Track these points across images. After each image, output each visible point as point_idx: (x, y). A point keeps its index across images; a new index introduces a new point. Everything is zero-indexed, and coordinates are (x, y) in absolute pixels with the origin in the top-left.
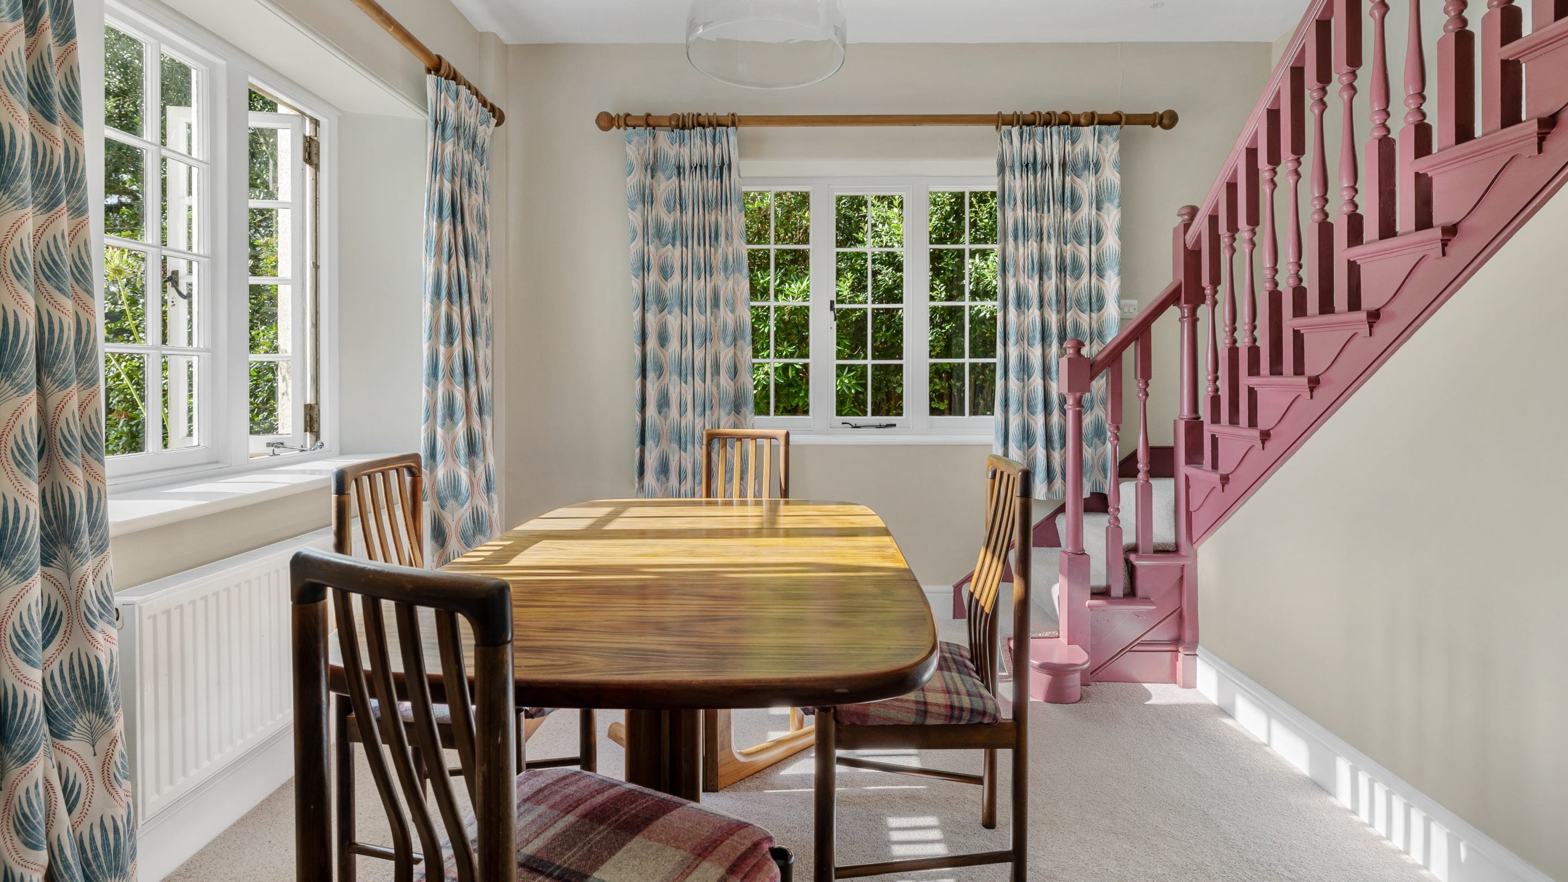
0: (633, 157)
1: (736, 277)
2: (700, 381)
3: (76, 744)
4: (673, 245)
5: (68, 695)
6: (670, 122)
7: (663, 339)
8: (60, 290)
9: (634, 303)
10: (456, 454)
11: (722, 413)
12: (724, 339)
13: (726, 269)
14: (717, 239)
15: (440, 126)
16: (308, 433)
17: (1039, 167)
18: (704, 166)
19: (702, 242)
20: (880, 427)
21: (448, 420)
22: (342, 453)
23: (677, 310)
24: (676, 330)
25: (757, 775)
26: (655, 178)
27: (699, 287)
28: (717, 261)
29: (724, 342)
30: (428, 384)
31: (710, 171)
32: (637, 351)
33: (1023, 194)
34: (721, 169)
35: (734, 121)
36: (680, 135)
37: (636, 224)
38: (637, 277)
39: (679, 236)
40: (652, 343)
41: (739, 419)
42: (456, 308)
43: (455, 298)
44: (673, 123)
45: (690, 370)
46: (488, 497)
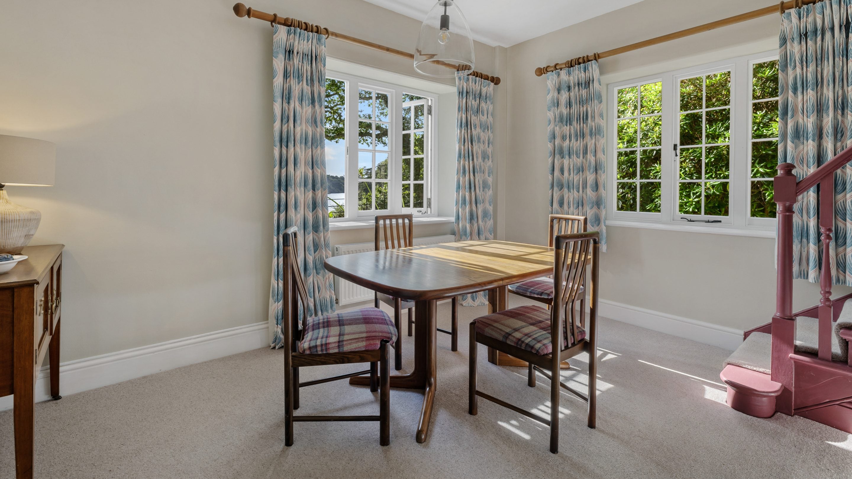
0: (550, 86)
1: (597, 137)
2: (576, 192)
3: (320, 276)
4: (567, 125)
5: (319, 265)
6: (566, 66)
7: (562, 171)
8: (318, 167)
9: (549, 155)
10: (466, 219)
11: (588, 208)
12: (589, 170)
13: (591, 135)
14: (587, 119)
15: (461, 94)
16: (429, 208)
17: (819, 32)
18: (580, 83)
19: (579, 122)
20: (708, 222)
21: (464, 205)
22: (439, 215)
23: (567, 157)
24: (566, 166)
25: (518, 367)
26: (560, 94)
27: (576, 145)
28: (587, 131)
29: (589, 172)
30: (457, 192)
31: (583, 86)
32: (550, 177)
33: (802, 57)
34: (589, 83)
35: (597, 57)
36: (569, 71)
37: (551, 117)
38: (550, 142)
39: (569, 121)
40: (557, 173)
41: (599, 212)
42: (467, 163)
43: (467, 159)
44: (567, 65)
45: (572, 186)
46: (479, 237)
